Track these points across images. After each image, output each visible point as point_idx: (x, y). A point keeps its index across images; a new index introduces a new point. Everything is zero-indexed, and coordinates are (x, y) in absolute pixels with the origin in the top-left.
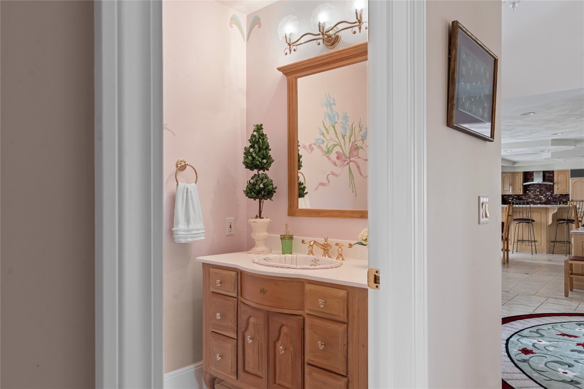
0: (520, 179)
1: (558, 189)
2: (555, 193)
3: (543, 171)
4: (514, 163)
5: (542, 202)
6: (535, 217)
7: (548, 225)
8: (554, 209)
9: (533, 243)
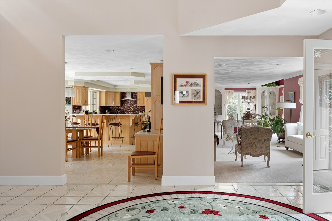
0: (119, 96)
1: (139, 103)
2: (138, 106)
3: (132, 92)
4: (115, 86)
5: (131, 111)
6: (122, 122)
7: (130, 127)
8: (133, 116)
9: (121, 139)
